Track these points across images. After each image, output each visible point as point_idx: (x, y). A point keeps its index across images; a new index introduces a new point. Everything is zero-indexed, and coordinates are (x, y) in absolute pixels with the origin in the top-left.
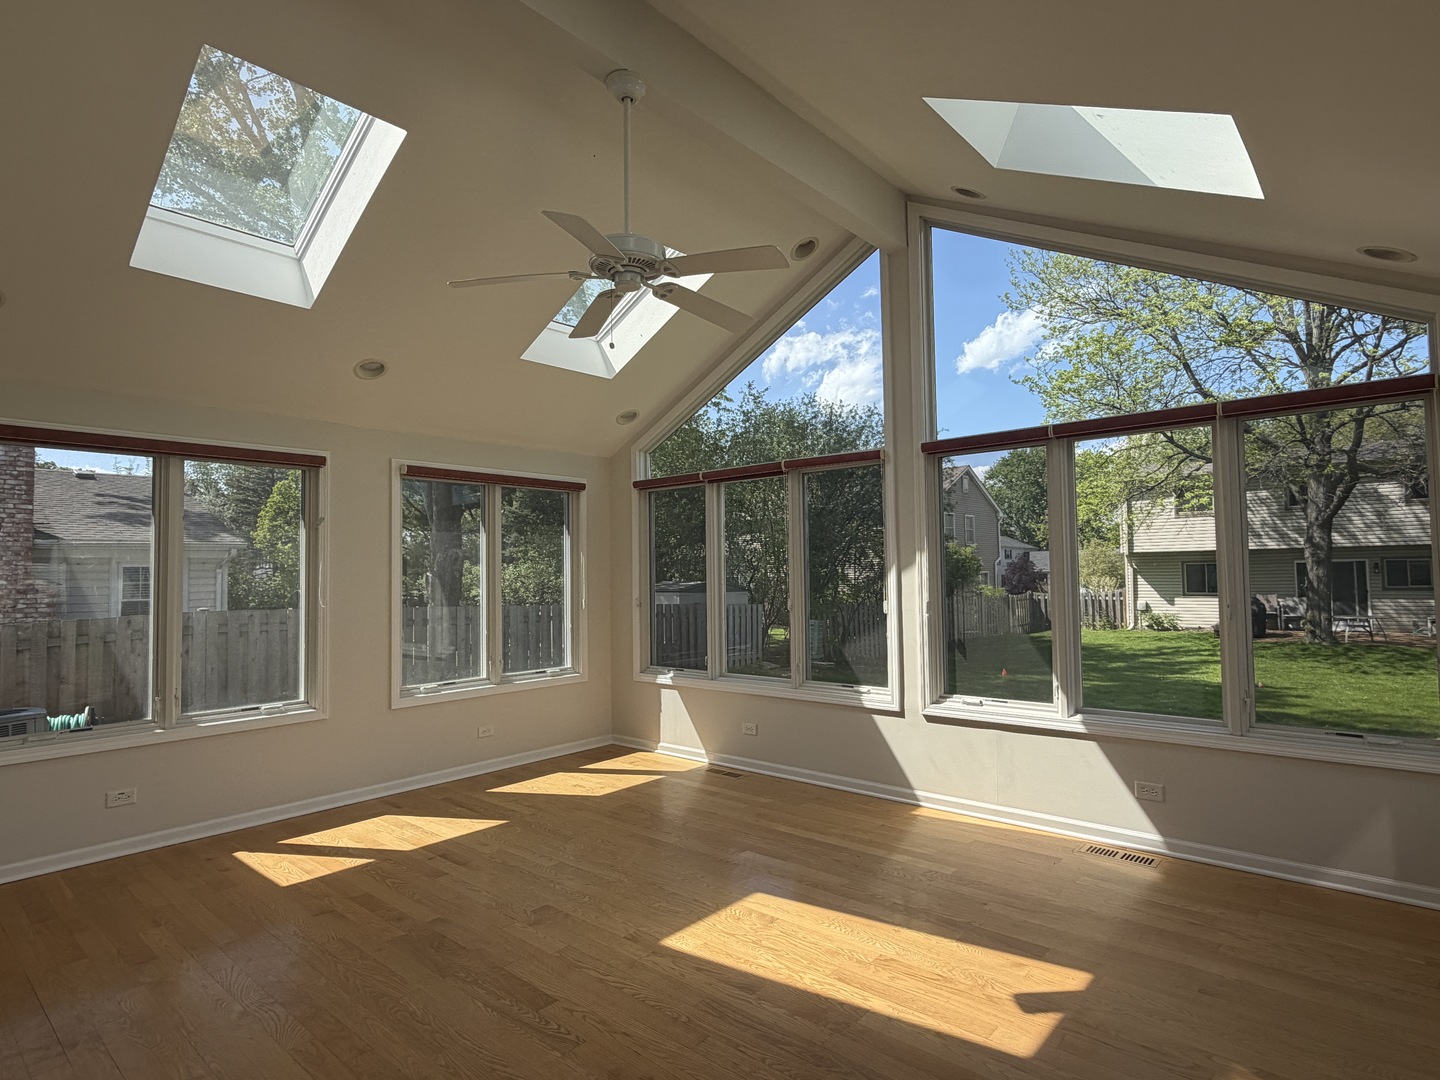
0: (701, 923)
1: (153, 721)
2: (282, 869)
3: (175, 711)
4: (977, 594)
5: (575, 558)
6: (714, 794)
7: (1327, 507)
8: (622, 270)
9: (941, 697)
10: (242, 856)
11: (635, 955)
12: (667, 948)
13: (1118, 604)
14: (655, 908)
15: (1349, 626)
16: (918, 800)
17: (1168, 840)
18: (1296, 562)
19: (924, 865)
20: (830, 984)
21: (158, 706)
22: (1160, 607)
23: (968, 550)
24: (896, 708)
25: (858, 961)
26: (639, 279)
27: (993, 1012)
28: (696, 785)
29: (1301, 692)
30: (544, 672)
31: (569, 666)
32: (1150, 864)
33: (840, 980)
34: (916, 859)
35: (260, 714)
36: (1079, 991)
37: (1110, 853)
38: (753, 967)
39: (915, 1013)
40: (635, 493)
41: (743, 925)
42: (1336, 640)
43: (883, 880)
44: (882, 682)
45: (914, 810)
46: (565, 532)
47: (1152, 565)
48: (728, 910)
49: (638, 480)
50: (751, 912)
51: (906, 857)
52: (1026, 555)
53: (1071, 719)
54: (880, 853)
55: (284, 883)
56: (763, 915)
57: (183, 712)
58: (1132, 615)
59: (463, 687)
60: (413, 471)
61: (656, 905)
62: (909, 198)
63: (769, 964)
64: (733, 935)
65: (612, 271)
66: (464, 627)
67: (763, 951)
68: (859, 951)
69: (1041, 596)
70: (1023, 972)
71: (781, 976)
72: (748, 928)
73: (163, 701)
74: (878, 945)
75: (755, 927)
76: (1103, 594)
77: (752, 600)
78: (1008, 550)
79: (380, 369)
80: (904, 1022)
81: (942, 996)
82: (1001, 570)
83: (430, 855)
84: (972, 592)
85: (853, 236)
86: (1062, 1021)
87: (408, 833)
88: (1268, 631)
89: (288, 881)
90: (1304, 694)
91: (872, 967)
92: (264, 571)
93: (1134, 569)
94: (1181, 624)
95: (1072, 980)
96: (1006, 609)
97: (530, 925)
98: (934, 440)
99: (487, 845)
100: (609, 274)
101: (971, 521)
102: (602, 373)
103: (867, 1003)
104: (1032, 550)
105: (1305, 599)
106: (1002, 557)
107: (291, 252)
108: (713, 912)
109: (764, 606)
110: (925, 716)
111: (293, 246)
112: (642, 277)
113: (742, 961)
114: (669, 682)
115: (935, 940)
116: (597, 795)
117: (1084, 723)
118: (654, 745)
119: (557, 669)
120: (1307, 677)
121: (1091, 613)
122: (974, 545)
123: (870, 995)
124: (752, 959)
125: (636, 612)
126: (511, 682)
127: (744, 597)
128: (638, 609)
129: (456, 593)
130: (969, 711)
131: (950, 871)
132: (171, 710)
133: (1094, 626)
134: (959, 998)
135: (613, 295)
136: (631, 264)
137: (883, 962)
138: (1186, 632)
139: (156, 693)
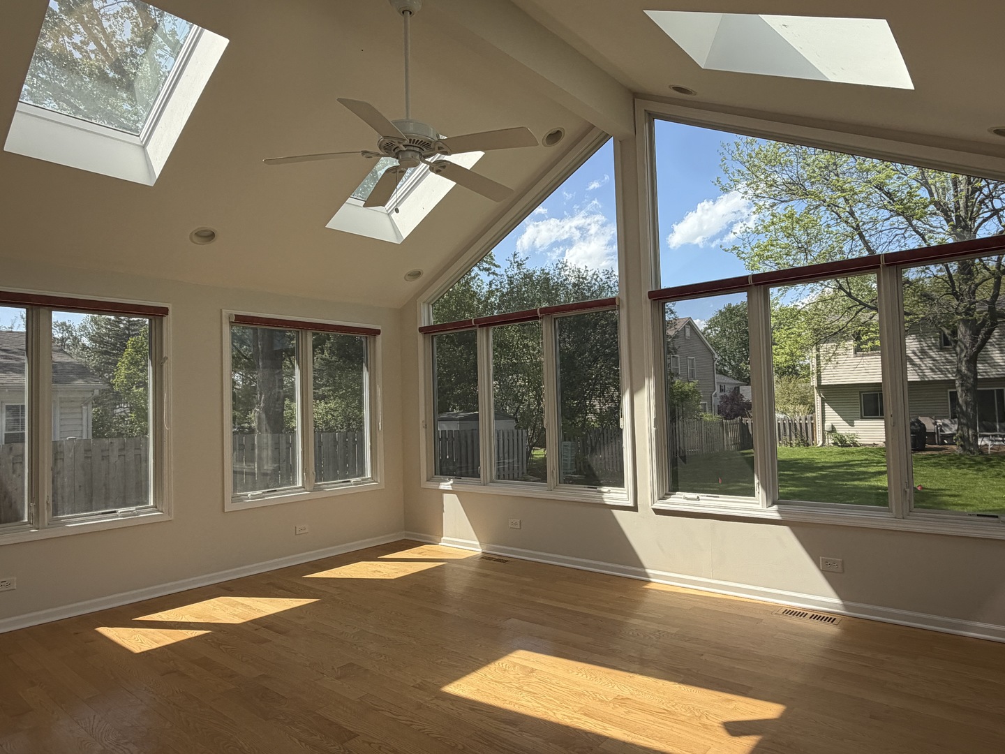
0: (474, 674)
1: (29, 523)
2: (136, 640)
3: (47, 515)
4: (697, 419)
5: (373, 391)
6: (486, 576)
7: (973, 346)
8: (405, 149)
9: (666, 494)
10: (103, 630)
11: (422, 700)
12: (447, 693)
13: (809, 426)
14: (437, 664)
15: (992, 441)
16: (649, 577)
17: (847, 603)
18: (949, 390)
19: (654, 626)
20: (577, 719)
21: (33, 510)
22: (843, 428)
23: (691, 384)
24: (631, 503)
25: (602, 701)
26: (418, 157)
27: (707, 736)
28: (472, 569)
29: (953, 493)
30: (349, 481)
31: (369, 476)
32: (832, 622)
33: (585, 715)
34: (646, 622)
35: (117, 516)
36: (775, 719)
37: (800, 614)
38: (516, 706)
39: (646, 739)
40: (420, 336)
41: (508, 675)
42: (981, 451)
43: (621, 638)
44: (620, 483)
45: (646, 585)
46: (365, 369)
47: (836, 395)
48: (497, 663)
49: (423, 326)
50: (515, 665)
51: (640, 621)
52: (737, 389)
53: (769, 509)
54: (619, 618)
55: (137, 650)
56: (525, 667)
57: (54, 515)
58: (821, 435)
59: (282, 494)
60: (240, 320)
61: (439, 661)
62: (635, 96)
63: (530, 704)
64: (501, 683)
65: (396, 151)
66: (285, 450)
67: (524, 694)
68: (601, 692)
69: (749, 421)
70: (731, 706)
71: (538, 713)
72: (512, 677)
73: (37, 507)
74: (616, 688)
75: (518, 676)
76: (798, 418)
77: (517, 428)
78: (722, 385)
79: (211, 236)
80: (636, 746)
81: (668, 725)
82: (716, 401)
83: (257, 627)
84: (694, 418)
85: (592, 127)
86: (760, 742)
87: (239, 610)
88: (928, 446)
89: (140, 649)
90: (957, 493)
91: (611, 705)
92: (122, 410)
93: (822, 398)
94: (859, 441)
95: (769, 711)
96: (721, 430)
97: (336, 679)
98: (659, 289)
99: (303, 618)
100: (394, 154)
101: (692, 362)
102: (392, 239)
103: (607, 732)
104: (742, 385)
105: (956, 420)
106: (717, 390)
107: (137, 140)
108: (484, 665)
109: (528, 432)
110: (654, 509)
111: (139, 136)
112: (421, 155)
113: (507, 702)
114: (450, 488)
115: (661, 683)
116: (393, 578)
117: (779, 511)
118: (438, 540)
119: (359, 479)
120: (958, 481)
121: (788, 434)
122: (696, 381)
123: (610, 726)
124: (515, 701)
125: (422, 432)
126: (322, 489)
127: (511, 425)
128: (424, 429)
129: (279, 424)
130: (689, 505)
131: (674, 630)
132: (44, 514)
133: (791, 444)
134: (680, 727)
135: (398, 171)
136: (412, 144)
137: (621, 701)
138: (864, 447)
139: (31, 499)
